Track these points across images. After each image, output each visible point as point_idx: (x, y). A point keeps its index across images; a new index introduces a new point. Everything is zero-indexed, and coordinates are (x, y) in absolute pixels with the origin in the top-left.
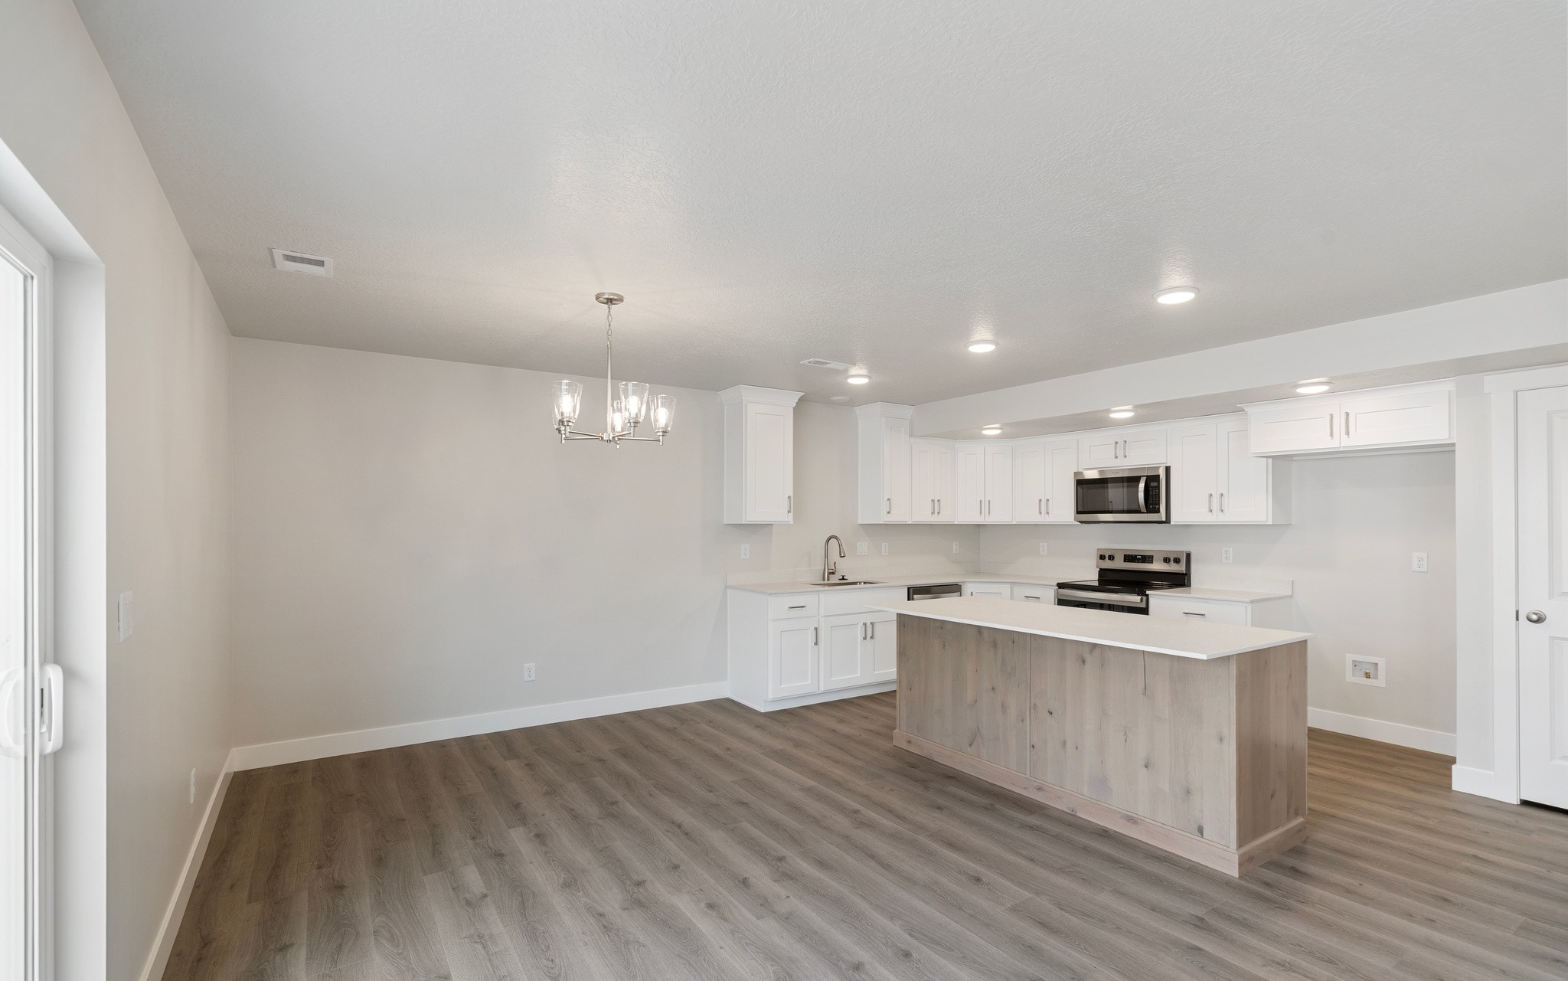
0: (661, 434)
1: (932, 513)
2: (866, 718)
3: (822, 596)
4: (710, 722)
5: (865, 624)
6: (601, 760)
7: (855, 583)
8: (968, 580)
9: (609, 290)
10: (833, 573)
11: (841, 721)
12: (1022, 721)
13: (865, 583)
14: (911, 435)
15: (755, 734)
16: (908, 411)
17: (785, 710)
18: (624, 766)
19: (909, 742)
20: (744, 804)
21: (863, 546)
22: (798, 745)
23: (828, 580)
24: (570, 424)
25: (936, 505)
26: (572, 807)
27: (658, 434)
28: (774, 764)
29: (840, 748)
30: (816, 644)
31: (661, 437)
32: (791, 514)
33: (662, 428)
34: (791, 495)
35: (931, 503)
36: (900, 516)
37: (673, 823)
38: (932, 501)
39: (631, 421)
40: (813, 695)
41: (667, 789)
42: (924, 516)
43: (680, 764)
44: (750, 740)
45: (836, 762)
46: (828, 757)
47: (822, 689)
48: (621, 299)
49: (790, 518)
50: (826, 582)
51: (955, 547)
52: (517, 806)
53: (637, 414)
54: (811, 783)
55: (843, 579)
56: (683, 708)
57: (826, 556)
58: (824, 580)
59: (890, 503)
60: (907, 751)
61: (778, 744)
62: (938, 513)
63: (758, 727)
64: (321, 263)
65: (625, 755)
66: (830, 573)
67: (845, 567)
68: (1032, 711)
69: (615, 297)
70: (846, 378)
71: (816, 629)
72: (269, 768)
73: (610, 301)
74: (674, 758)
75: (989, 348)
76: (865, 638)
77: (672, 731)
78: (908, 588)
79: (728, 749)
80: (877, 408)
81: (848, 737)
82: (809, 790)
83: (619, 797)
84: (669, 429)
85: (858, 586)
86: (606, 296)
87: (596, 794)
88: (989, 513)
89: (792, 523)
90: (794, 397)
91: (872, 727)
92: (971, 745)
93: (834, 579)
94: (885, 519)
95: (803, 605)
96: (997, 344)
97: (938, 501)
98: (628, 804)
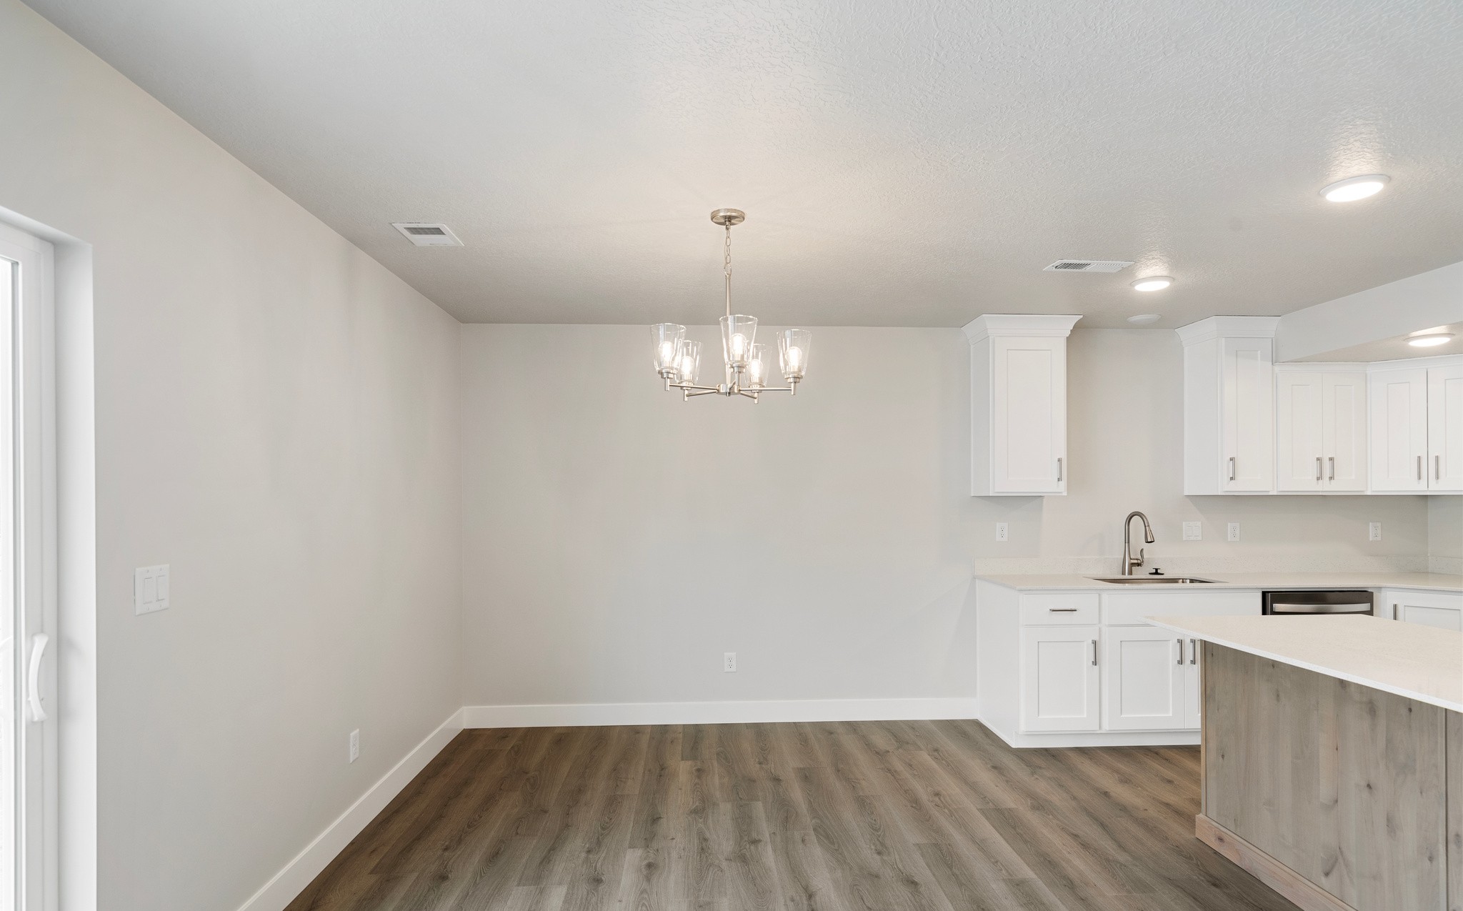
0: (792, 380)
1: (1318, 479)
2: (1170, 782)
3: (1105, 596)
4: (936, 750)
5: (1180, 642)
6: (777, 780)
7: (1175, 581)
8: (1388, 585)
9: (724, 206)
10: (1139, 565)
11: (1125, 780)
12: (1431, 859)
13: (1192, 581)
14: (1274, 361)
15: (985, 777)
16: (1270, 326)
17: (1046, 750)
18: (797, 794)
19: (1221, 839)
20: (912, 883)
21: (1194, 527)
22: (1040, 805)
23: (1130, 573)
24: (671, 376)
25: (1325, 467)
26: (708, 835)
27: (789, 380)
28: (987, 830)
29: (1103, 825)
30: (1095, 663)
31: (793, 385)
32: (1063, 484)
33: (794, 372)
34: (1063, 455)
35: (1315, 464)
36: (1250, 483)
37: (806, 889)
38: (1318, 459)
39: (734, 365)
40: (1092, 734)
41: (828, 837)
42: (1306, 483)
43: (863, 804)
44: (972, 786)
45: (1085, 846)
46: (1075, 836)
47: (1106, 727)
48: (741, 217)
49: (1062, 488)
50: (1127, 576)
51: (1374, 532)
52: (655, 820)
53: (742, 357)
54: (1028, 873)
55: (1156, 573)
56: (913, 725)
57: (1127, 540)
58: (1123, 573)
59: (1234, 465)
60: (1216, 852)
61: (1009, 800)
62: (1331, 478)
63: (995, 767)
64: (438, 231)
65: (807, 777)
66: (1133, 564)
67: (1157, 556)
68: (1452, 847)
69: (734, 214)
70: (1132, 285)
71: (1095, 643)
72: (490, 729)
73: (729, 220)
74: (861, 794)
75: (1368, 190)
76: (1181, 662)
77: (880, 755)
78: (1264, 594)
79: (937, 794)
80: (1210, 326)
81: (1124, 809)
82: (1018, 885)
83: (766, 836)
84: (803, 373)
85: (1180, 585)
86: (722, 214)
87: (744, 822)
88: (1437, 478)
89: (1065, 494)
90: (1069, 323)
91: (1172, 799)
92: (1327, 874)
93: (1139, 573)
94: (1223, 487)
95: (1073, 608)
96: (1388, 179)
97: (1331, 459)
98: (769, 848)
